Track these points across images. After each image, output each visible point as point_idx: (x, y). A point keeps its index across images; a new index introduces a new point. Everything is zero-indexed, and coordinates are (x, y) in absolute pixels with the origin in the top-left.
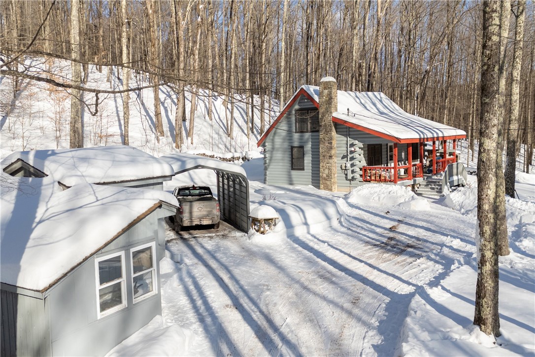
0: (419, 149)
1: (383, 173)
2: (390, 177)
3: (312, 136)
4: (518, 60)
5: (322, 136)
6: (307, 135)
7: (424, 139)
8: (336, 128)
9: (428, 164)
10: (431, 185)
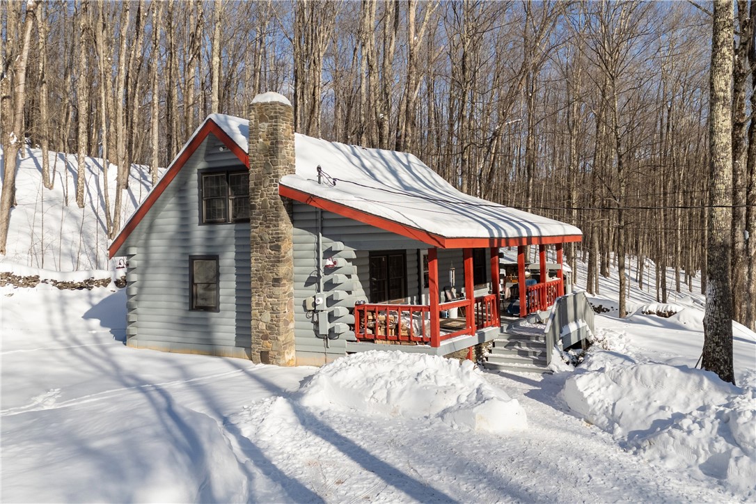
0: (488, 262)
1: (404, 321)
2: (421, 331)
3: (237, 231)
4: (725, 49)
5: (257, 230)
6: (225, 231)
7: (500, 239)
8: (291, 213)
9: (508, 293)
10: (520, 346)
